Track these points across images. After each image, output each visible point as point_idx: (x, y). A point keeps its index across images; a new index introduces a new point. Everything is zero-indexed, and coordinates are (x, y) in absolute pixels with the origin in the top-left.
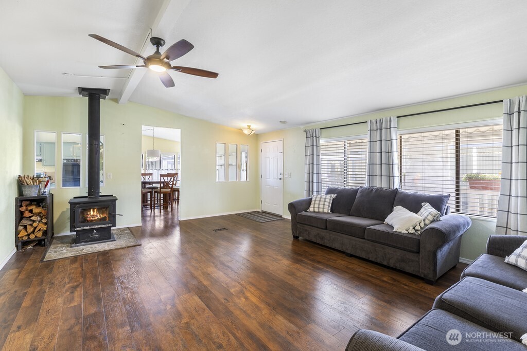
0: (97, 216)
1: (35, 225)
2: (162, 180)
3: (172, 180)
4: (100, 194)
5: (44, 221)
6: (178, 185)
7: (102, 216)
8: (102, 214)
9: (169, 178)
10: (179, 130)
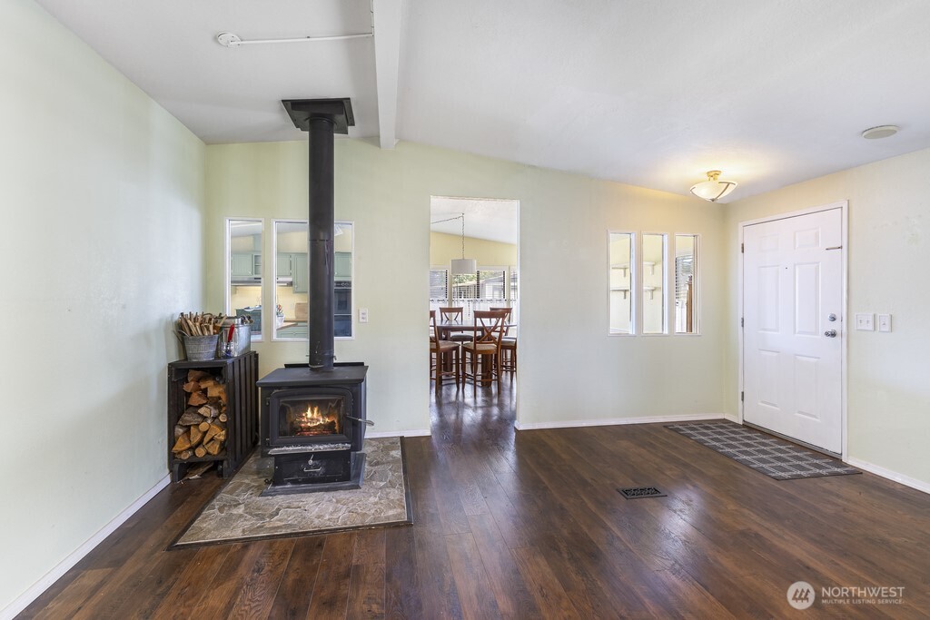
0: (318, 420)
1: (203, 426)
2: (479, 324)
3: (500, 324)
4: (335, 361)
5: (223, 418)
6: (513, 334)
7: (327, 420)
8: (328, 416)
9: (494, 320)
10: (516, 204)
